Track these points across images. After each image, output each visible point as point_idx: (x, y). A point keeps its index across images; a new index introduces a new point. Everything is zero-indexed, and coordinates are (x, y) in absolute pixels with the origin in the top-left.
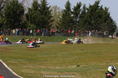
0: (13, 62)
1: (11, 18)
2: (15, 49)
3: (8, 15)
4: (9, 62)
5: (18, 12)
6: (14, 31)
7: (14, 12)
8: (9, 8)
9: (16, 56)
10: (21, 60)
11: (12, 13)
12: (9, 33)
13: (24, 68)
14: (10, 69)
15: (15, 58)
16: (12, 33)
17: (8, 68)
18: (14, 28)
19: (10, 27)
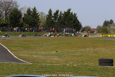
0: (14, 49)
1: (13, 20)
2: (15, 41)
3: (11, 18)
4: (12, 49)
5: (18, 16)
6: (15, 29)
7: (15, 16)
8: (12, 13)
9: (17, 45)
10: (20, 48)
12: (12, 30)
13: (22, 53)
14: (12, 54)
16: (14, 30)
17: (11, 53)
18: (15, 27)
19: (13, 26)
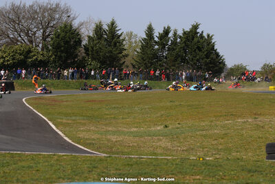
0: (64, 121)
1: (62, 52)
2: (66, 101)
3: (57, 47)
4: (59, 120)
5: (72, 42)
6: (66, 73)
7: (67, 43)
8: (59, 35)
9: (70, 112)
10: (78, 118)
11: (62, 44)
12: (59, 76)
13: (82, 131)
14: (60, 133)
15: (67, 115)
16: (63, 75)
17: (57, 130)
18: (66, 67)
19: (60, 66)
